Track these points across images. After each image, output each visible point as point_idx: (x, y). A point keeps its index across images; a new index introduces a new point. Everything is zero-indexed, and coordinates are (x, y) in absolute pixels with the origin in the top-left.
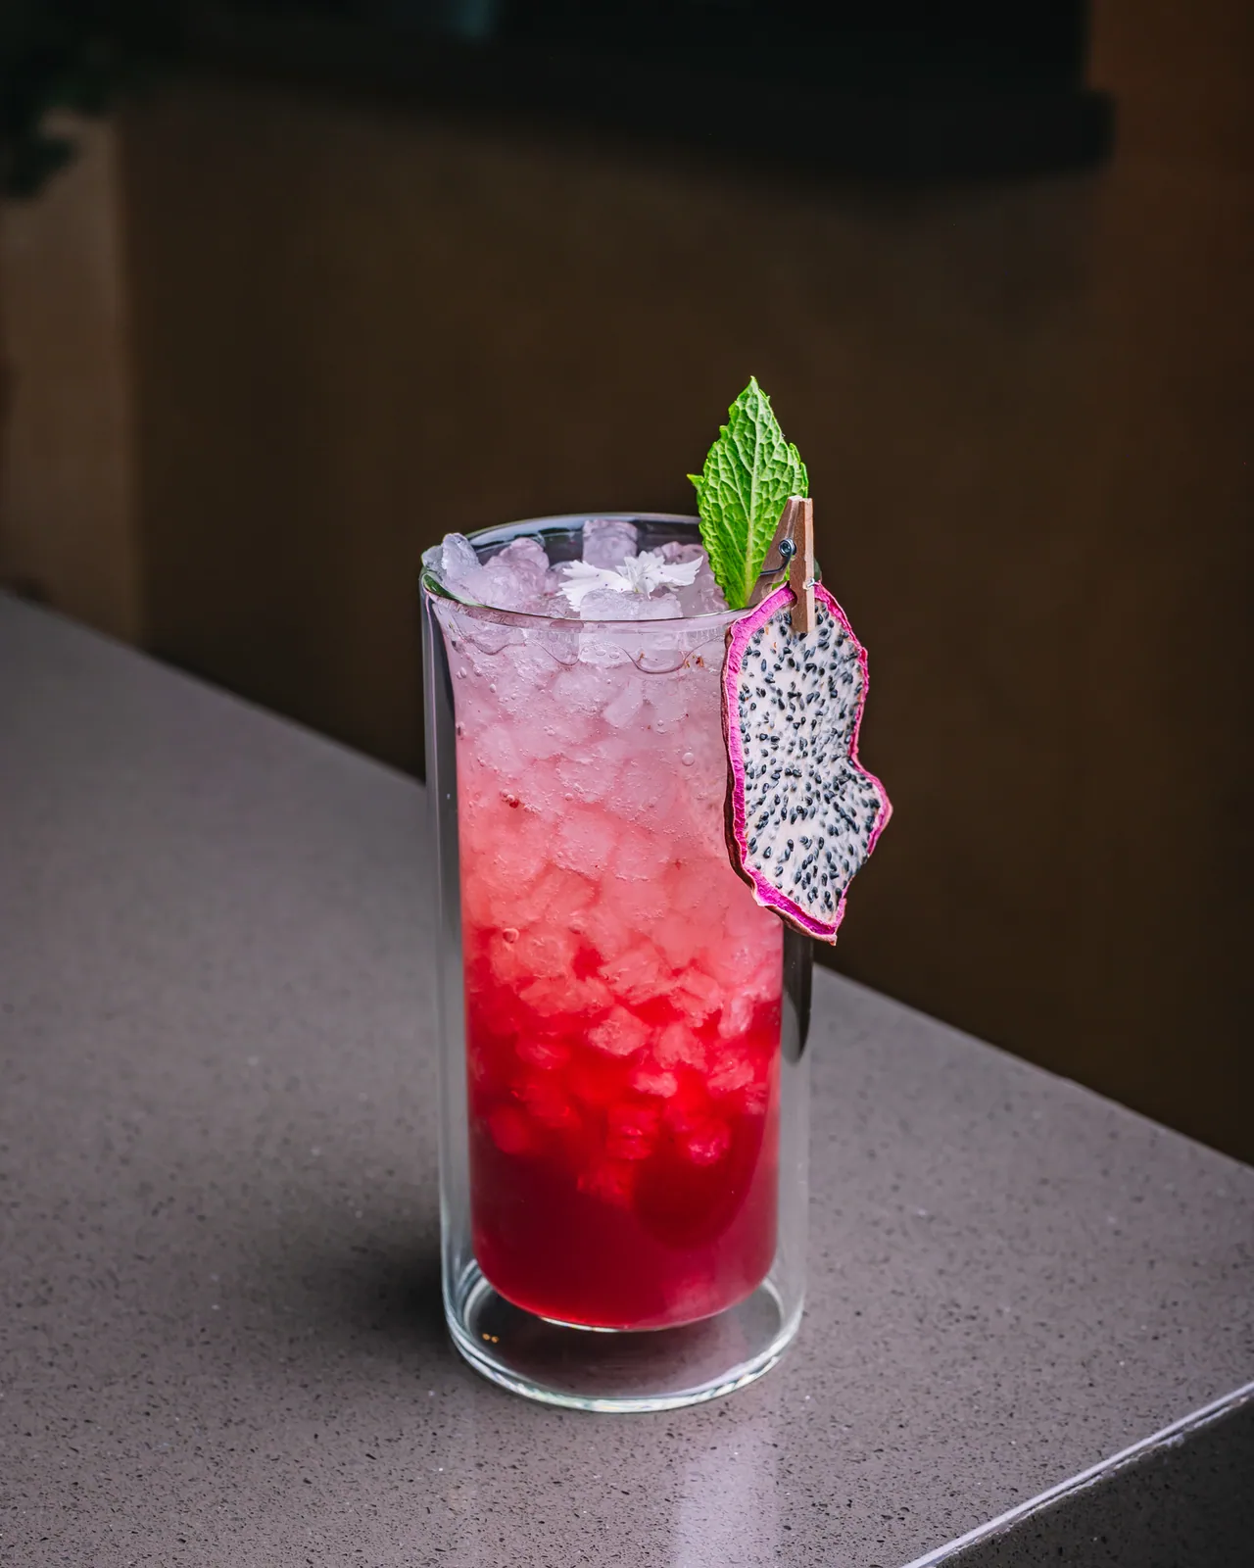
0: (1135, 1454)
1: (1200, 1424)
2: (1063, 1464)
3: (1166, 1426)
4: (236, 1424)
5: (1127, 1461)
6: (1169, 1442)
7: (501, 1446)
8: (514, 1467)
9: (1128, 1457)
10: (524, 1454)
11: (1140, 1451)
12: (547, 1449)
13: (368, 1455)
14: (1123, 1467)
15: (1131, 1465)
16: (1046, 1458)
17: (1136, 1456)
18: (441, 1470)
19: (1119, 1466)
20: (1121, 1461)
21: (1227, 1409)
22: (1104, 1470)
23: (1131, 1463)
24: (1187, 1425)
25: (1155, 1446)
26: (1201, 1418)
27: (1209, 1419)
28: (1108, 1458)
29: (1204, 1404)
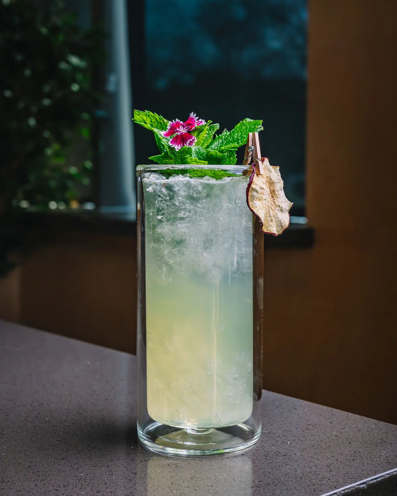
0: (349, 488)
1: (373, 482)
2: (322, 490)
3: (360, 481)
4: (6, 482)
5: (346, 491)
6: (361, 486)
7: (107, 487)
8: (112, 492)
9: (347, 489)
10: (116, 489)
11: (351, 488)
12: (125, 488)
13: (56, 490)
14: (345, 493)
15: (348, 492)
16: (315, 489)
17: (349, 489)
18: (83, 493)
19: (343, 492)
20: (344, 490)
21: (382, 478)
22: (338, 492)
23: (347, 492)
24: (368, 481)
25: (356, 487)
26: (372, 480)
27: (376, 480)
28: (339, 489)
29: (373, 475)
